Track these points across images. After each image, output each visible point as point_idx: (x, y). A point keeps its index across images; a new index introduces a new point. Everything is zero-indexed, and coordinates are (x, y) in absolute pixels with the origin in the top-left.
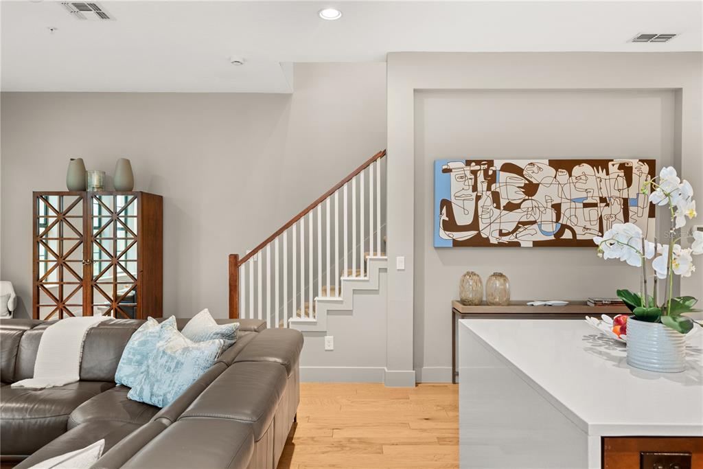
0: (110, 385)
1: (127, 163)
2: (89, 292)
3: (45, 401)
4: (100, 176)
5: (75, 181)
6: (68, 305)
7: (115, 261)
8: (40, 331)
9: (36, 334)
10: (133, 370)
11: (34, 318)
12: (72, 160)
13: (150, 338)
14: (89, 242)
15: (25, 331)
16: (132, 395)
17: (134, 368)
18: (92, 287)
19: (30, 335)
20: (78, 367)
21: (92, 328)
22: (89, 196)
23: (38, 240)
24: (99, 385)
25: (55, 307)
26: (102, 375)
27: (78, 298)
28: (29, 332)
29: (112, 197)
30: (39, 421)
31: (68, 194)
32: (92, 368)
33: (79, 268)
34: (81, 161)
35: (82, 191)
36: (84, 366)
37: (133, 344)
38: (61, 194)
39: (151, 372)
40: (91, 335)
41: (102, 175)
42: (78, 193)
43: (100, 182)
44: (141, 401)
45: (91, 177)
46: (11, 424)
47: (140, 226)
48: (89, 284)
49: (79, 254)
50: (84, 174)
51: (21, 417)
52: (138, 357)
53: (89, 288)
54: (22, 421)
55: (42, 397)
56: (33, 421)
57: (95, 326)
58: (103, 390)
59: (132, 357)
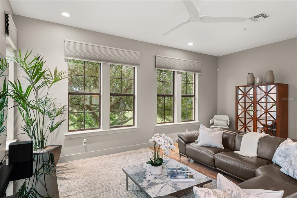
0: (270, 162)
1: (272, 72)
2: (256, 122)
3: (246, 161)
4: (260, 79)
5: (250, 81)
6: (248, 126)
7: (267, 111)
8: (242, 135)
9: (241, 136)
10: (282, 160)
11: (236, 129)
12: (249, 74)
13: (290, 148)
14: (256, 104)
15: (237, 134)
16: (282, 170)
17: (282, 159)
18: (257, 120)
19: (238, 136)
20: (256, 152)
21: (261, 138)
22: (256, 86)
23: (237, 103)
24: (265, 161)
25: (243, 126)
26: (266, 157)
27: (251, 124)
28: (238, 135)
29: (265, 86)
30: (244, 168)
31: (248, 86)
32: (262, 153)
33: (252, 113)
34: (252, 74)
35: (253, 84)
36: (259, 152)
37: (281, 148)
38: (245, 86)
39: (293, 163)
40: (261, 140)
41: (260, 78)
42: (251, 85)
43: (260, 81)
44: (288, 174)
45: (256, 79)
46: (235, 166)
47: (278, 97)
48: (255, 119)
49: (252, 108)
50: (253, 79)
51: (238, 164)
52: (285, 155)
53: (256, 121)
54: (239, 166)
55: (245, 159)
56: (243, 167)
57: (263, 137)
58: (268, 164)
59: (281, 154)
